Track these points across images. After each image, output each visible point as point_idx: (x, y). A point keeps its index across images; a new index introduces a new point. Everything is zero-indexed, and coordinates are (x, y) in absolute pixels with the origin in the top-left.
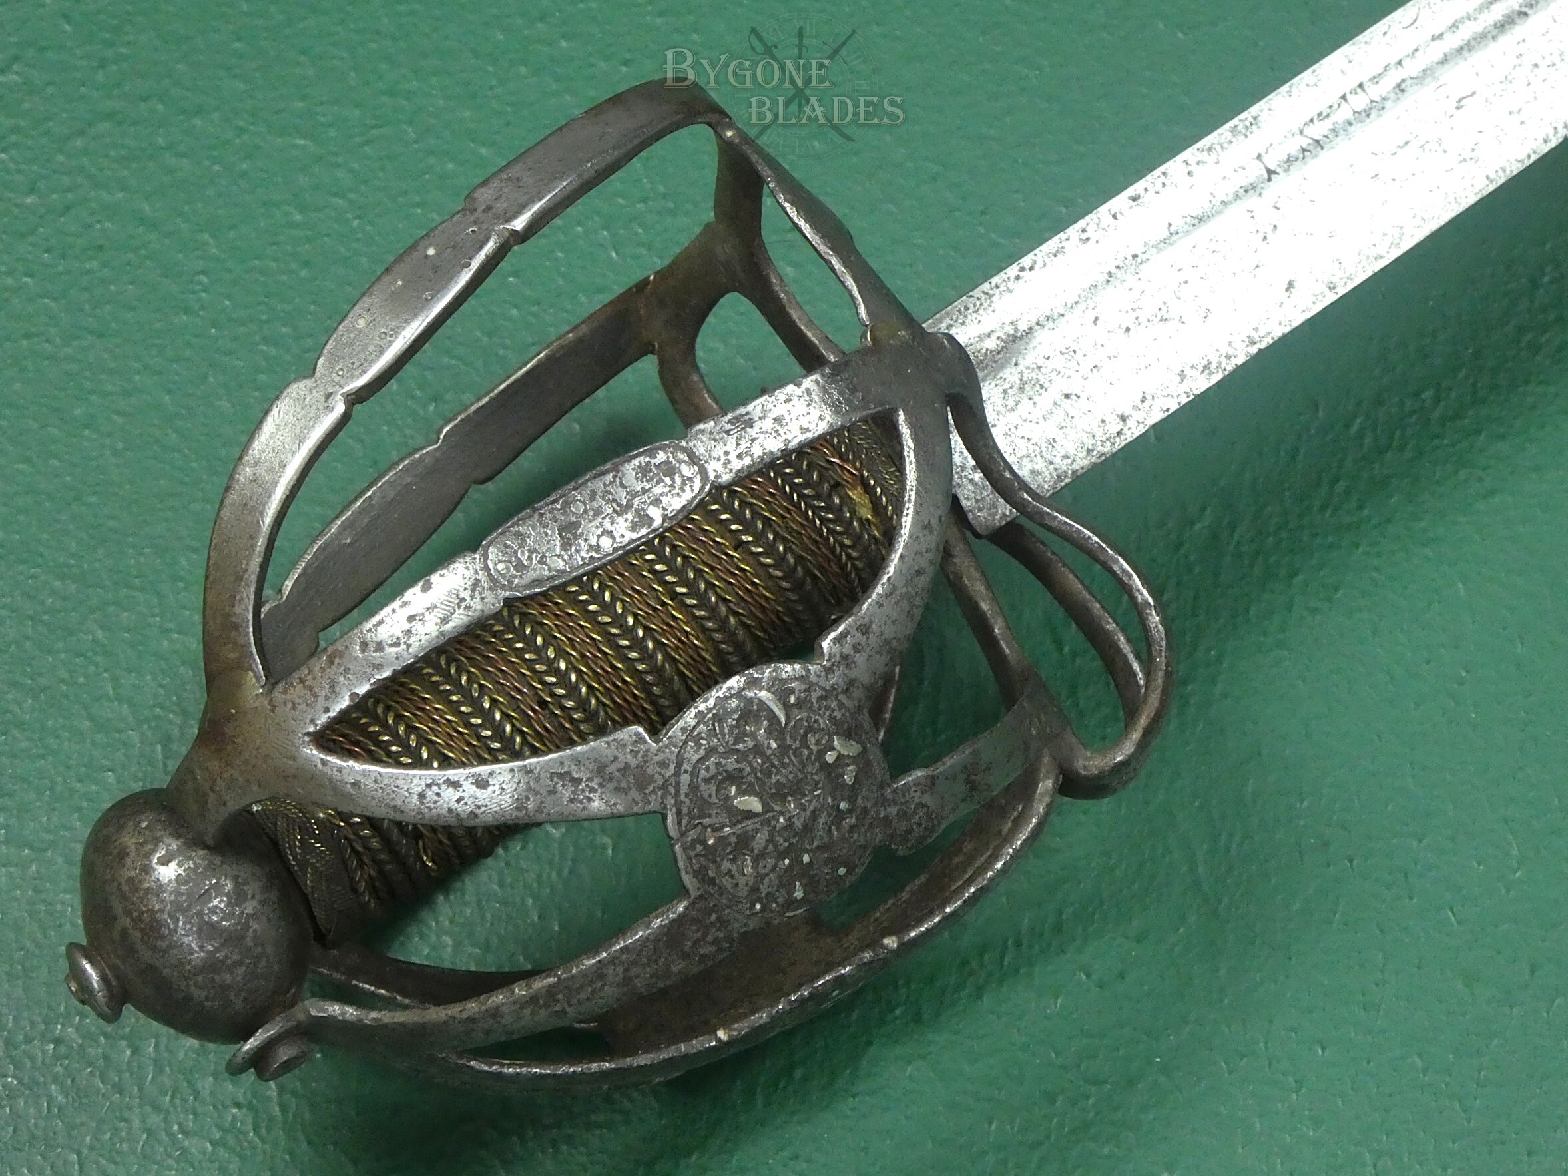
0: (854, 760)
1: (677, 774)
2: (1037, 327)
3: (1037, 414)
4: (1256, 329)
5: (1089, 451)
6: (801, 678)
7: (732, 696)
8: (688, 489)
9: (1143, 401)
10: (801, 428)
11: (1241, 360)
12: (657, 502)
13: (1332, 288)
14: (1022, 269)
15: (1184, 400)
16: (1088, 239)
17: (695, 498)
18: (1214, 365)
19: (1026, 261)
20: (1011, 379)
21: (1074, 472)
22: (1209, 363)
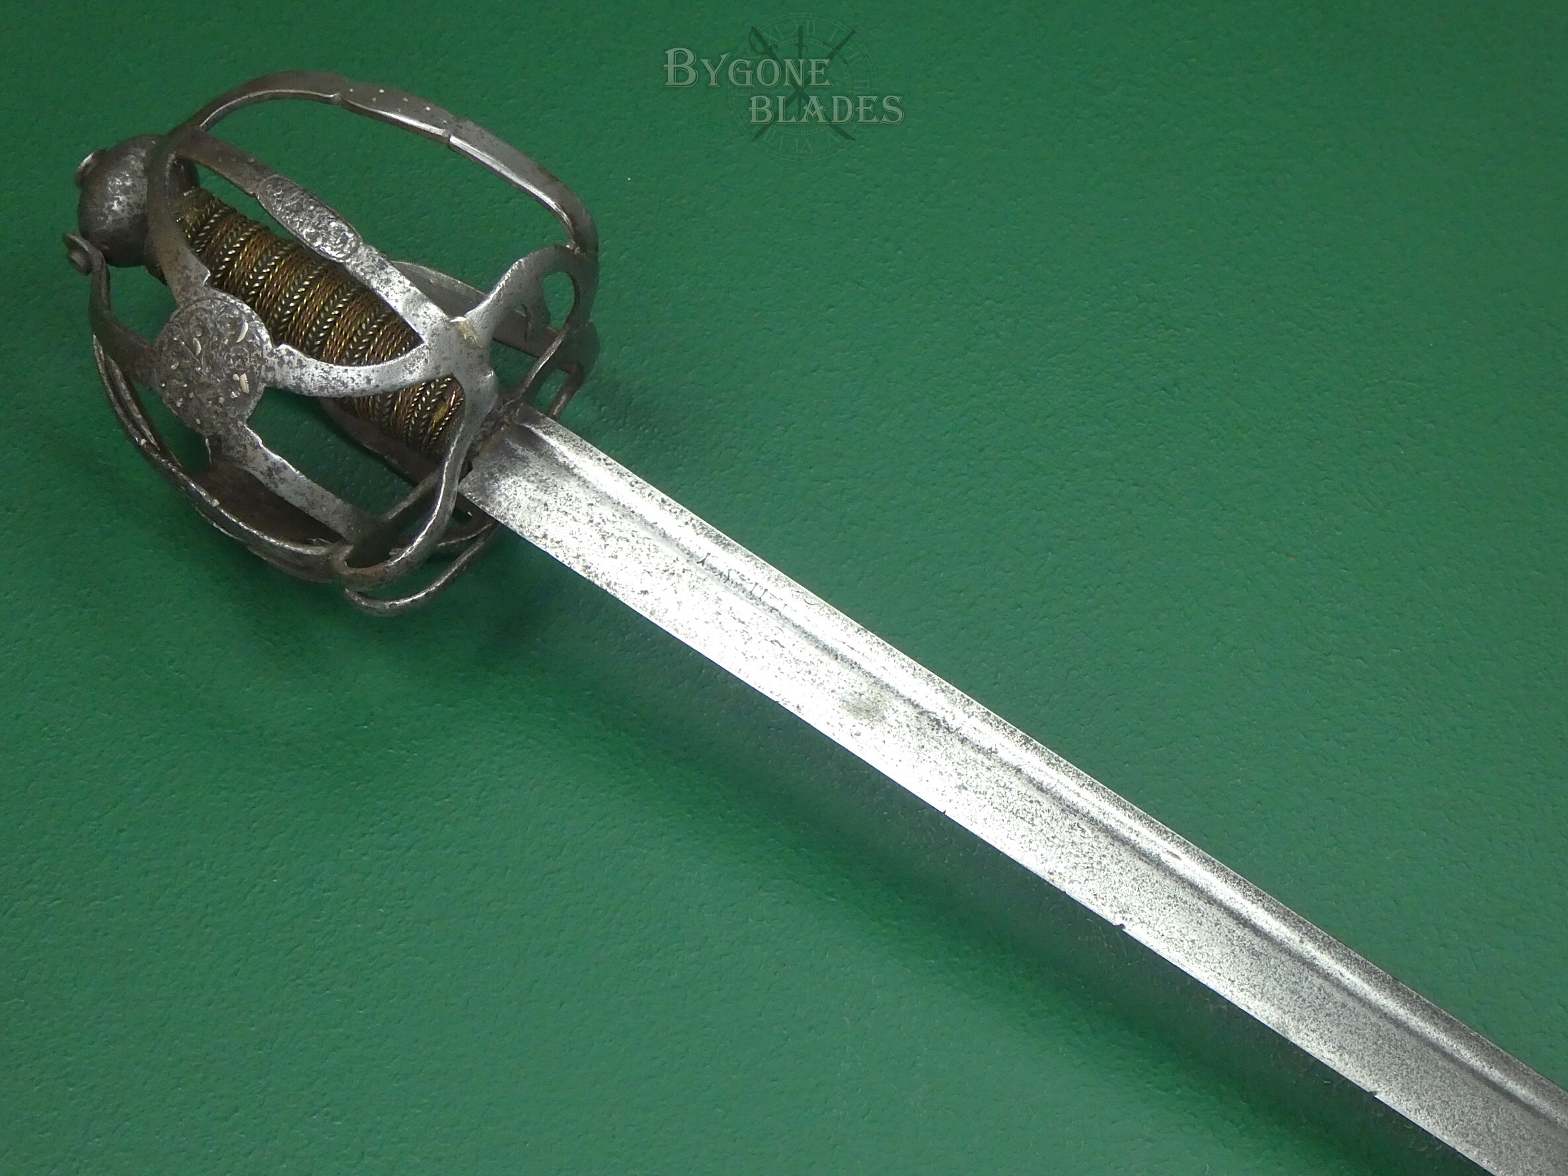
0: (243, 393)
1: (195, 302)
2: (577, 478)
3: (530, 493)
4: (615, 584)
5: (521, 526)
6: (261, 340)
7: (239, 309)
8: (337, 252)
9: (557, 542)
10: (387, 293)
11: (597, 583)
12: (325, 240)
13: (652, 613)
14: (605, 460)
15: (566, 563)
16: (633, 486)
17: (334, 257)
18: (589, 570)
19: (610, 460)
20: (544, 474)
21: (508, 523)
22: (590, 568)
